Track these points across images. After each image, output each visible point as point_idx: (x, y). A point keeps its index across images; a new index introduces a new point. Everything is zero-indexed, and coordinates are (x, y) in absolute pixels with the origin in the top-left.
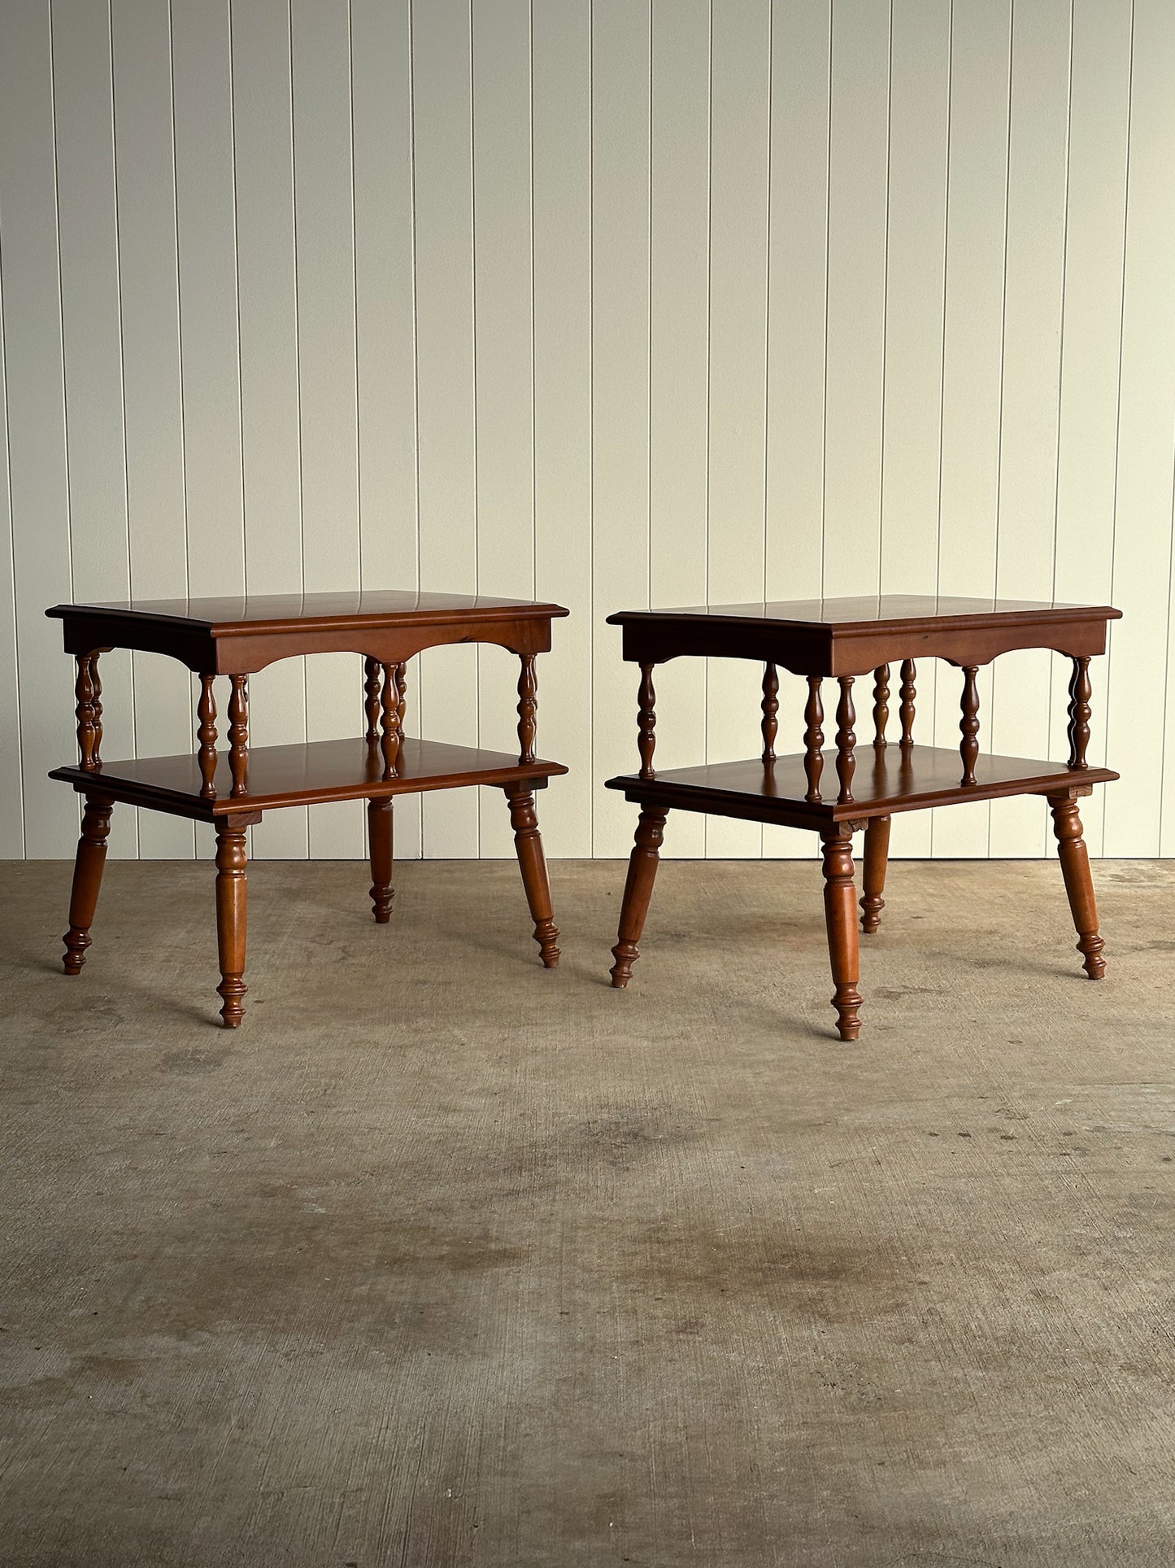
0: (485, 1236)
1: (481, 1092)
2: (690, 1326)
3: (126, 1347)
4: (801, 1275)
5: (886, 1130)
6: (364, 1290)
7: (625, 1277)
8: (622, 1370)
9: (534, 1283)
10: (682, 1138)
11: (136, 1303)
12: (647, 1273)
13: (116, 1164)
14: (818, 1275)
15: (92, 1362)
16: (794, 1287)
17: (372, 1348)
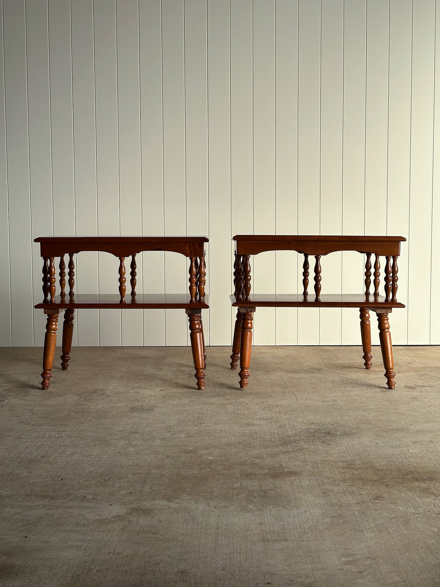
0: (281, 466)
1: (260, 419)
2: (378, 498)
3: (147, 504)
4: (417, 480)
5: (430, 431)
6: (238, 485)
7: (344, 481)
8: (357, 513)
9: (307, 483)
10: (347, 434)
11: (146, 489)
12: (353, 479)
13: (122, 443)
14: (424, 480)
15: (135, 510)
16: (416, 484)
17: (249, 505)
